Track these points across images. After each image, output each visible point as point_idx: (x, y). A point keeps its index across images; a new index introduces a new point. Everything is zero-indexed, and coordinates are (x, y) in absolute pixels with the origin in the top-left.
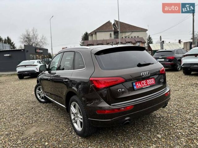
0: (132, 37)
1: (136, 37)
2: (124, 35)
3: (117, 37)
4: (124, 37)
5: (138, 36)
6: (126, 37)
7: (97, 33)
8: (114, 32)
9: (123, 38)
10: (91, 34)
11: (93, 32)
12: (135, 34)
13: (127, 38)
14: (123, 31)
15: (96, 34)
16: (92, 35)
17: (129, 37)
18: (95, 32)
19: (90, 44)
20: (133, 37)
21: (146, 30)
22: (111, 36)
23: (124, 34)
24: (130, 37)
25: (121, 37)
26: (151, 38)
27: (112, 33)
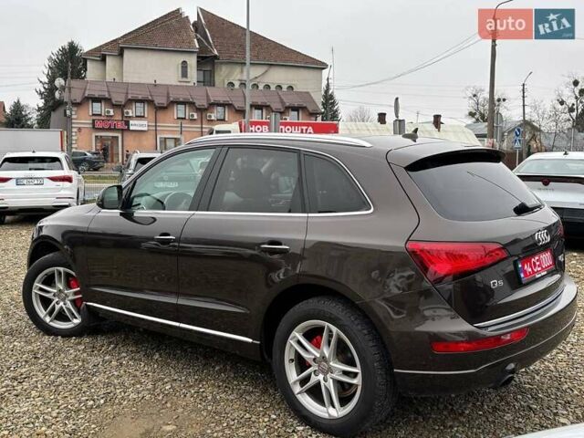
0: (268, 87)
1: (285, 88)
2: (236, 75)
3: (208, 80)
4: (237, 85)
5: (290, 83)
6: (243, 84)
7: (127, 54)
8: (198, 57)
9: (231, 84)
10: (101, 55)
11: (106, 44)
12: (279, 77)
13: (249, 86)
14: (235, 60)
15: (121, 55)
16: (103, 59)
17: (255, 86)
18: (119, 48)
19: (97, 95)
20: (273, 88)
21: (323, 64)
22: (184, 74)
23: (238, 69)
24: (261, 87)
25: (226, 82)
26: (331, 97)
27: (192, 61)
